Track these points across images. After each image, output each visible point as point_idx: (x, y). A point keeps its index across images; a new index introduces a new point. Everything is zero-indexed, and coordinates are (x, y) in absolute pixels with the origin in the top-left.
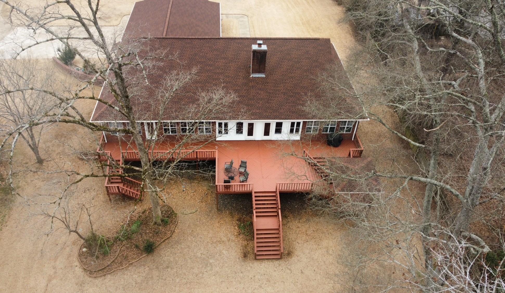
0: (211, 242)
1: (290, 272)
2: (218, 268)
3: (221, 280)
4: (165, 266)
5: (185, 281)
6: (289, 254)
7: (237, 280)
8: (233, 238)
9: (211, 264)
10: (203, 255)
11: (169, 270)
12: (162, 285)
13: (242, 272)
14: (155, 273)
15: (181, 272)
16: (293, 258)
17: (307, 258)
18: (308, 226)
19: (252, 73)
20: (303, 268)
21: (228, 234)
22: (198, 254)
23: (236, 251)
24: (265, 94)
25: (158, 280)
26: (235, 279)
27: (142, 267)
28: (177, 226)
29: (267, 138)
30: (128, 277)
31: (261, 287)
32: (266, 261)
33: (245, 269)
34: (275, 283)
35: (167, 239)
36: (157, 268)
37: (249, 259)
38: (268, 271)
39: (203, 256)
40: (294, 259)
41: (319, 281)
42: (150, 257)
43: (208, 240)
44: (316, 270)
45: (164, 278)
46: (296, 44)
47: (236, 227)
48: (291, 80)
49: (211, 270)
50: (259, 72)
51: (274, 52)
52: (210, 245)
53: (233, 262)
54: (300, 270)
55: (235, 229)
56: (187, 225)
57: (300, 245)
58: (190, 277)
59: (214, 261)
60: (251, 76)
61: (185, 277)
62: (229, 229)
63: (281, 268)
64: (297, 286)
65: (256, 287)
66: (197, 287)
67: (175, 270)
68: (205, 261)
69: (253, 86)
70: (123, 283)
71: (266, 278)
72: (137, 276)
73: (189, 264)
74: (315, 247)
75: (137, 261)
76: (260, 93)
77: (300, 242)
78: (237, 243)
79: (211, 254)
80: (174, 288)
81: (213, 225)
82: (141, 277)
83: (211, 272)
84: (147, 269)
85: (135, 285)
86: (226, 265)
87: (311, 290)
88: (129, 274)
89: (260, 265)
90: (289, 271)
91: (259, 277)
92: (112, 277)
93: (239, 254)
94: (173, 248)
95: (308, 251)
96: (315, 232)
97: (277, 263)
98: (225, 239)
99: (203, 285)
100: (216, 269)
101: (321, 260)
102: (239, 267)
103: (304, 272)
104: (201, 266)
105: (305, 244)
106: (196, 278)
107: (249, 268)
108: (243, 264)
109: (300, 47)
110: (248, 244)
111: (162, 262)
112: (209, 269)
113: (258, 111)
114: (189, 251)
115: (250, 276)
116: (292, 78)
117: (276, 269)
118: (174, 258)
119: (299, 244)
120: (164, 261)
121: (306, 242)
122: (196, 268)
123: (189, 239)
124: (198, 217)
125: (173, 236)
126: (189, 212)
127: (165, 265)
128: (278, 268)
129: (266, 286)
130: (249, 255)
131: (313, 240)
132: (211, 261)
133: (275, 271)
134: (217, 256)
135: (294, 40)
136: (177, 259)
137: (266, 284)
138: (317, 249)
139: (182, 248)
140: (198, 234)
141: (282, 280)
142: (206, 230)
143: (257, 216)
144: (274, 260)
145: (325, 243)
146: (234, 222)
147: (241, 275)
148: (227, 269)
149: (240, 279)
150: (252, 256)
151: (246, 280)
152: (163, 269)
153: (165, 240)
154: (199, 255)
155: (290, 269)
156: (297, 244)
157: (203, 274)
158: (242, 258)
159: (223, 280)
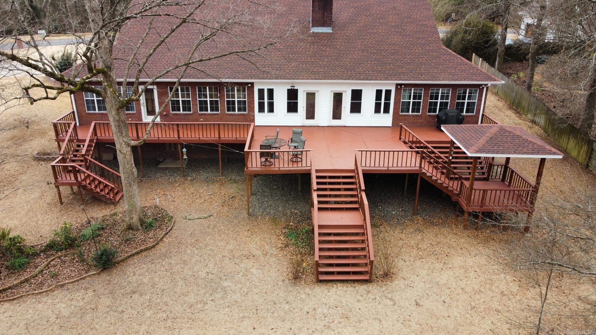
0: (231, 257)
1: (392, 303)
2: (238, 295)
3: (242, 315)
4: (128, 291)
5: (165, 315)
6: (387, 275)
7: (275, 314)
8: (274, 251)
9: (224, 289)
10: (210, 275)
11: (136, 296)
12: (112, 321)
13: (287, 303)
14: (106, 301)
15: (159, 300)
17: (425, 282)
18: (419, 237)
19: (313, 26)
20: (419, 298)
21: (265, 245)
22: (200, 273)
23: (278, 270)
24: (332, 51)
25: (107, 312)
26: (273, 313)
27: (82, 291)
28: (169, 234)
29: (337, 122)
30: (46, 307)
31: (329, 327)
32: (339, 285)
33: (296, 297)
34: (360, 322)
35: (146, 249)
36: (112, 293)
37: (305, 283)
38: (344, 301)
39: (211, 277)
40: (397, 283)
41: (458, 318)
42: (105, 276)
43: (226, 253)
44: (447, 301)
45: (120, 309)
46: (377, 0)
47: (282, 237)
48: (372, 36)
49: (223, 298)
50: (323, 25)
51: (345, 7)
52: (227, 261)
53: (269, 287)
54: (413, 300)
55: (279, 239)
56: (189, 233)
57: (408, 263)
58: (177, 309)
59: (230, 284)
60: (311, 32)
61: (165, 308)
62: (267, 239)
63: (373, 297)
64: (410, 326)
65: (319, 327)
67: (147, 297)
68: (213, 284)
69: (313, 42)
70: (29, 316)
71: (340, 312)
72: (64, 306)
73: (179, 287)
74: (438, 266)
75: (74, 282)
77: (407, 259)
78: (282, 258)
79: (226, 274)
80: (136, 327)
81: (238, 233)
82: (73, 307)
83: (222, 302)
84: (90, 293)
85: (54, 319)
86: (256, 291)
88: (50, 301)
89: (326, 291)
90: (389, 303)
91: (325, 311)
92: (12, 307)
93: (285, 274)
94: (153, 263)
95: (424, 272)
96: (435, 246)
97: (362, 288)
98: (258, 253)
99: (202, 323)
100: (234, 297)
101: (454, 286)
102: (282, 294)
103: (421, 303)
104: (203, 292)
105: (418, 262)
106: (189, 310)
107: (303, 296)
108: (291, 289)
110: (302, 260)
111: (126, 284)
112: (218, 296)
114: (183, 268)
115: (306, 309)
117: (360, 298)
118: (151, 279)
119: (405, 261)
120: (130, 283)
121: (420, 259)
122: (193, 295)
123: (188, 251)
124: (212, 223)
125: (158, 247)
126: (196, 217)
127: (128, 289)
128: (365, 296)
129: (339, 325)
130: (304, 276)
131: (433, 257)
132: (225, 284)
133: (359, 301)
134: (240, 276)
136: (157, 279)
137: (340, 323)
138: (444, 269)
139: (170, 264)
140: (206, 245)
141: (376, 316)
142: (223, 239)
143: (320, 209)
144: (356, 284)
145: (458, 261)
146: (277, 231)
147: (287, 307)
148: (256, 297)
149: (282, 314)
150: (312, 278)
151: (296, 315)
152: (123, 295)
153: (142, 251)
154: (203, 274)
155: (391, 299)
156: (402, 262)
157: (205, 303)
158: (289, 280)
159: (246, 314)
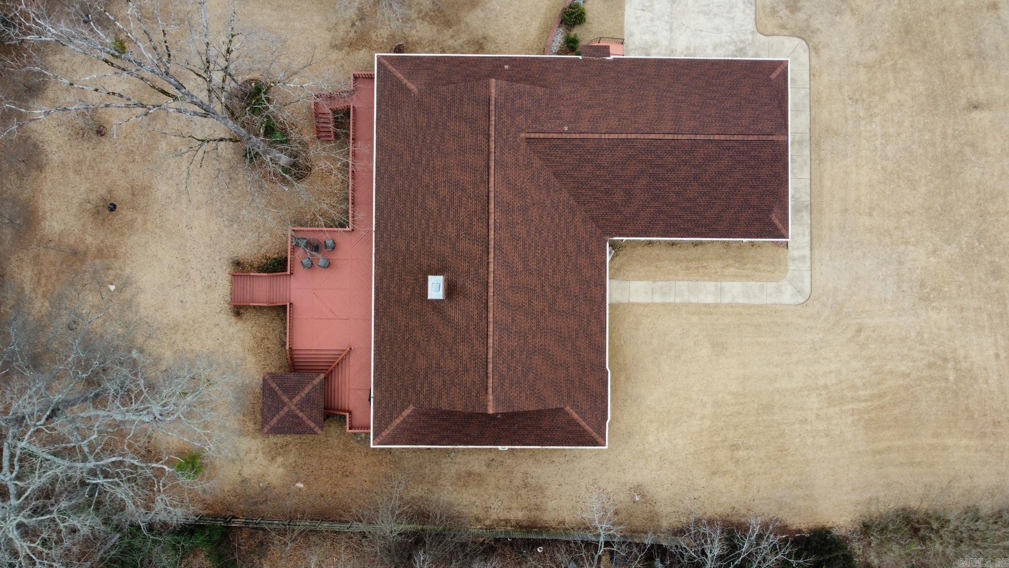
0: (258, 226)
2: (227, 233)
3: (213, 237)
4: (232, 175)
5: (215, 199)
6: (238, 316)
7: (212, 253)
8: (263, 251)
9: (232, 225)
10: (243, 217)
11: (228, 180)
13: (220, 259)
14: (224, 166)
15: (225, 193)
16: (233, 318)
17: (233, 334)
20: (222, 327)
25: (218, 170)
31: (203, 279)
32: (231, 286)
33: (224, 263)
34: (206, 294)
38: (220, 288)
39: (241, 217)
40: (233, 320)
41: (206, 343)
44: (219, 341)
45: (219, 176)
46: (479, 354)
48: (426, 339)
49: (225, 226)
51: (467, 317)
53: (233, 250)
54: (219, 323)
55: (274, 254)
56: (281, 197)
57: (250, 328)
58: (219, 204)
59: (235, 229)
61: (219, 198)
63: (222, 303)
64: (202, 317)
65: (203, 274)
66: (208, 211)
67: (227, 187)
68: (235, 219)
69: (417, 279)
71: (212, 285)
73: (233, 202)
74: (247, 345)
76: (409, 289)
77: (253, 329)
79: (243, 225)
80: (208, 187)
83: (222, 225)
86: (230, 243)
87: (196, 331)
90: (218, 310)
91: (214, 278)
94: (253, 183)
95: (241, 336)
96: (267, 350)
98: (262, 242)
99: (209, 218)
101: (230, 349)
102: (226, 256)
103: (217, 327)
104: (230, 215)
105: (251, 335)
106: (217, 210)
107: (224, 267)
108: (230, 261)
109: (475, 359)
110: (254, 268)
112: (227, 223)
113: (384, 286)
114: (248, 201)
115: (215, 268)
116: (429, 341)
117: (221, 296)
118: (241, 185)
120: (237, 174)
121: (254, 337)
122: (228, 210)
123: (263, 201)
127: (234, 175)
129: (203, 284)
131: (256, 346)
132: (235, 226)
133: (220, 295)
134: (242, 233)
135: (486, 352)
136: (240, 188)
137: (205, 284)
138: (244, 348)
139: (253, 192)
140: (269, 211)
141: (209, 302)
142: (275, 220)
145: (251, 359)
147: (217, 258)
148: (225, 243)
149: (213, 256)
151: (212, 263)
152: (229, 174)
154: (243, 212)
155: (220, 312)
156: (251, 325)
157: (222, 217)
159: (213, 239)
